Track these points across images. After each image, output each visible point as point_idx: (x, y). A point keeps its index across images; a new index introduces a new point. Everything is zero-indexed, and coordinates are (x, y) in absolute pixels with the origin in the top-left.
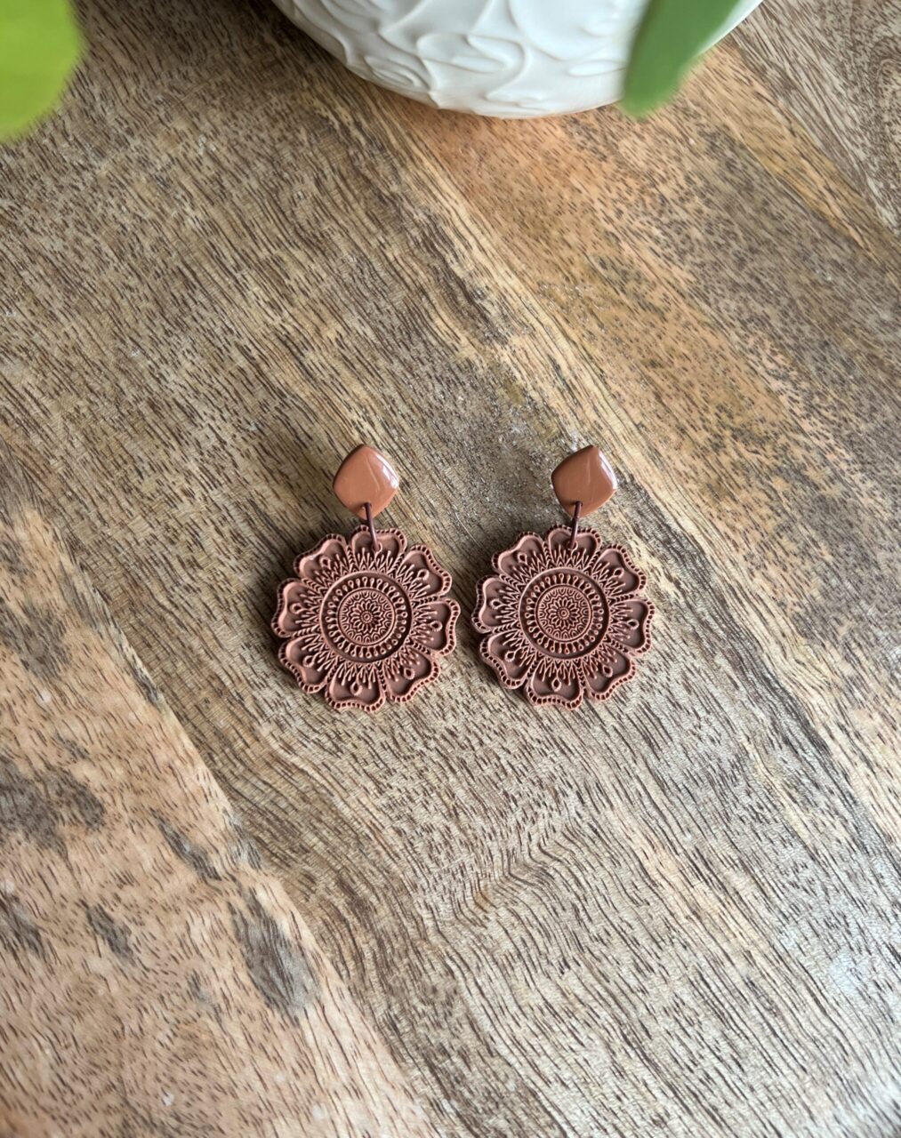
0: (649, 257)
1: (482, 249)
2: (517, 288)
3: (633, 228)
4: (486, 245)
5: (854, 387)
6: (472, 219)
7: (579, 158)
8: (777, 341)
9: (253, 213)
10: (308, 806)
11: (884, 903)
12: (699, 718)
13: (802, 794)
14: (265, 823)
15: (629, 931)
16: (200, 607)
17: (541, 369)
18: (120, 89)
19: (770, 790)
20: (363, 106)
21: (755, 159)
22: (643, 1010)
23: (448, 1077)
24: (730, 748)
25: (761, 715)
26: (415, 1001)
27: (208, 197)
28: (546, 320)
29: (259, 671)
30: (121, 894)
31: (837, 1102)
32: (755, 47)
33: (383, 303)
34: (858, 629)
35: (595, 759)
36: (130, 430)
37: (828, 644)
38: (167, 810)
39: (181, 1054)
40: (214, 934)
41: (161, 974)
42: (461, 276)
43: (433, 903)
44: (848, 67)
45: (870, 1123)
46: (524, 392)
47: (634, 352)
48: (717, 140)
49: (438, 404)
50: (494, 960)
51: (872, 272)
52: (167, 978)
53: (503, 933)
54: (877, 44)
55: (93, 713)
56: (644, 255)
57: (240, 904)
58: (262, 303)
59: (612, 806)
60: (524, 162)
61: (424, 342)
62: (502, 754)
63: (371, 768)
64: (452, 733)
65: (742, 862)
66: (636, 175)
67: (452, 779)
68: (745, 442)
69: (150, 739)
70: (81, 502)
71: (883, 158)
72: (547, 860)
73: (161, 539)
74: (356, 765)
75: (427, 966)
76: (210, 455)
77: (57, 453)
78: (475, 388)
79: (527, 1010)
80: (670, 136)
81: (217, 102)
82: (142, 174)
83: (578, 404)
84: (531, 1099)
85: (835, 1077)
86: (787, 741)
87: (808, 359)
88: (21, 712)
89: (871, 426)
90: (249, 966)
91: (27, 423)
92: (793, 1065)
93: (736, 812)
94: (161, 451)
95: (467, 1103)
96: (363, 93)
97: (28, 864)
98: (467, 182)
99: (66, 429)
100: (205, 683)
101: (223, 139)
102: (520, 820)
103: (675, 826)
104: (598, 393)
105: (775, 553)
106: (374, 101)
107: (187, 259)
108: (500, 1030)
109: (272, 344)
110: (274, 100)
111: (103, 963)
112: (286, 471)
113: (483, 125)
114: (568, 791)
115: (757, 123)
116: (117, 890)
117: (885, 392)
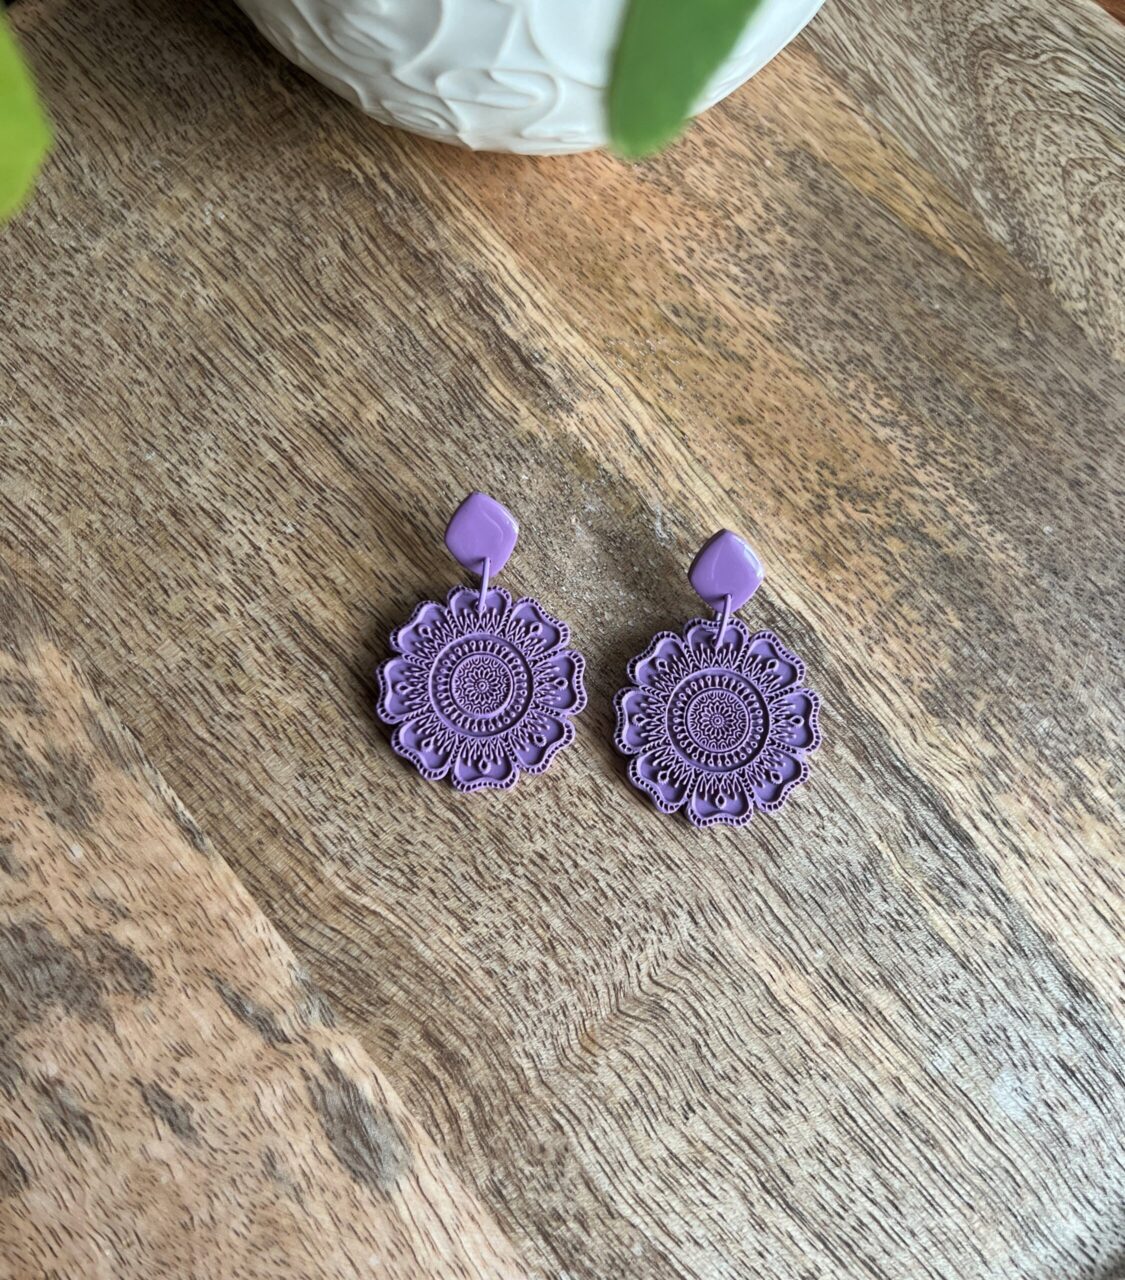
0: (728, 299)
1: (537, 306)
2: (579, 347)
3: (709, 268)
4: (541, 301)
5: (974, 428)
6: (522, 273)
7: (639, 192)
8: (882, 383)
9: (272, 285)
10: (384, 952)
11: (1048, 1011)
12: (822, 818)
13: (947, 895)
14: (336, 975)
15: (759, 1065)
16: (245, 736)
17: (614, 436)
18: (111, 157)
19: (909, 893)
20: (389, 153)
21: (843, 178)
22: (780, 1153)
23: (565, 1245)
24: (859, 848)
25: (892, 809)
26: (521, 1163)
27: (220, 272)
28: (615, 380)
29: (317, 805)
30: (179, 1068)
31: (1013, 1242)
32: (833, 50)
33: (428, 376)
34: (997, 703)
35: (707, 872)
36: (151, 543)
37: (963, 723)
38: (224, 969)
39: (259, 1242)
40: (288, 1105)
41: (230, 1154)
42: (515, 339)
43: (533, 1050)
44: (941, 64)
45: (1053, 1264)
46: (596, 464)
47: (718, 409)
48: (797, 159)
49: (499, 486)
50: (608, 1109)
51: (986, 295)
52: (238, 1158)
53: (616, 1078)
54: (974, 33)
55: (132, 866)
56: (722, 298)
57: (314, 1068)
58: (290, 387)
59: (729, 924)
60: (577, 202)
61: (479, 417)
62: (600, 875)
63: (452, 903)
64: (541, 857)
65: (883, 977)
66: (706, 206)
67: (545, 908)
68: (853, 501)
69: (198, 889)
70: (101, 628)
71: (989, 164)
72: (660, 991)
73: (195, 663)
74: (435, 902)
75: (532, 1123)
76: (244, 564)
77: (69, 575)
78: (540, 464)
79: (649, 1163)
80: (742, 158)
81: (222, 163)
82: (143, 252)
83: (659, 473)
84: (661, 1263)
85: (1008, 1214)
86: (925, 837)
87: (919, 400)
88: (50, 871)
89: (996, 470)
90: (330, 1137)
91: (33, 544)
92: (958, 1203)
93: (872, 921)
94: (188, 565)
95: (589, 1273)
96: (387, 139)
97: (70, 1042)
98: (515, 231)
99: (78, 547)
100: (257, 822)
101: (232, 205)
102: (626, 948)
103: (802, 942)
104: (681, 459)
105: (895, 624)
106: (402, 148)
107: (201, 344)
108: (620, 1188)
109: (304, 432)
110: (288, 155)
111: (164, 1146)
112: (332, 575)
113: (527, 163)
114: (679, 911)
115: (841, 136)
116: (174, 1064)
117: (1010, 430)
